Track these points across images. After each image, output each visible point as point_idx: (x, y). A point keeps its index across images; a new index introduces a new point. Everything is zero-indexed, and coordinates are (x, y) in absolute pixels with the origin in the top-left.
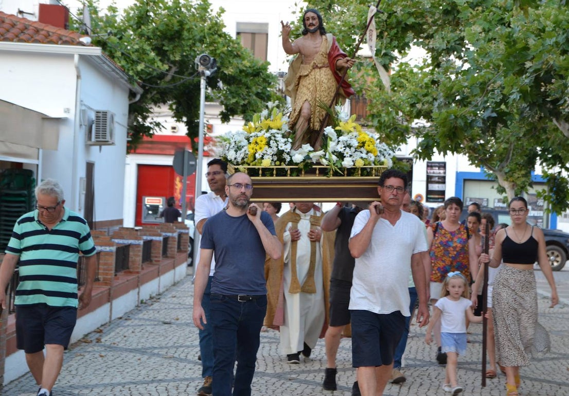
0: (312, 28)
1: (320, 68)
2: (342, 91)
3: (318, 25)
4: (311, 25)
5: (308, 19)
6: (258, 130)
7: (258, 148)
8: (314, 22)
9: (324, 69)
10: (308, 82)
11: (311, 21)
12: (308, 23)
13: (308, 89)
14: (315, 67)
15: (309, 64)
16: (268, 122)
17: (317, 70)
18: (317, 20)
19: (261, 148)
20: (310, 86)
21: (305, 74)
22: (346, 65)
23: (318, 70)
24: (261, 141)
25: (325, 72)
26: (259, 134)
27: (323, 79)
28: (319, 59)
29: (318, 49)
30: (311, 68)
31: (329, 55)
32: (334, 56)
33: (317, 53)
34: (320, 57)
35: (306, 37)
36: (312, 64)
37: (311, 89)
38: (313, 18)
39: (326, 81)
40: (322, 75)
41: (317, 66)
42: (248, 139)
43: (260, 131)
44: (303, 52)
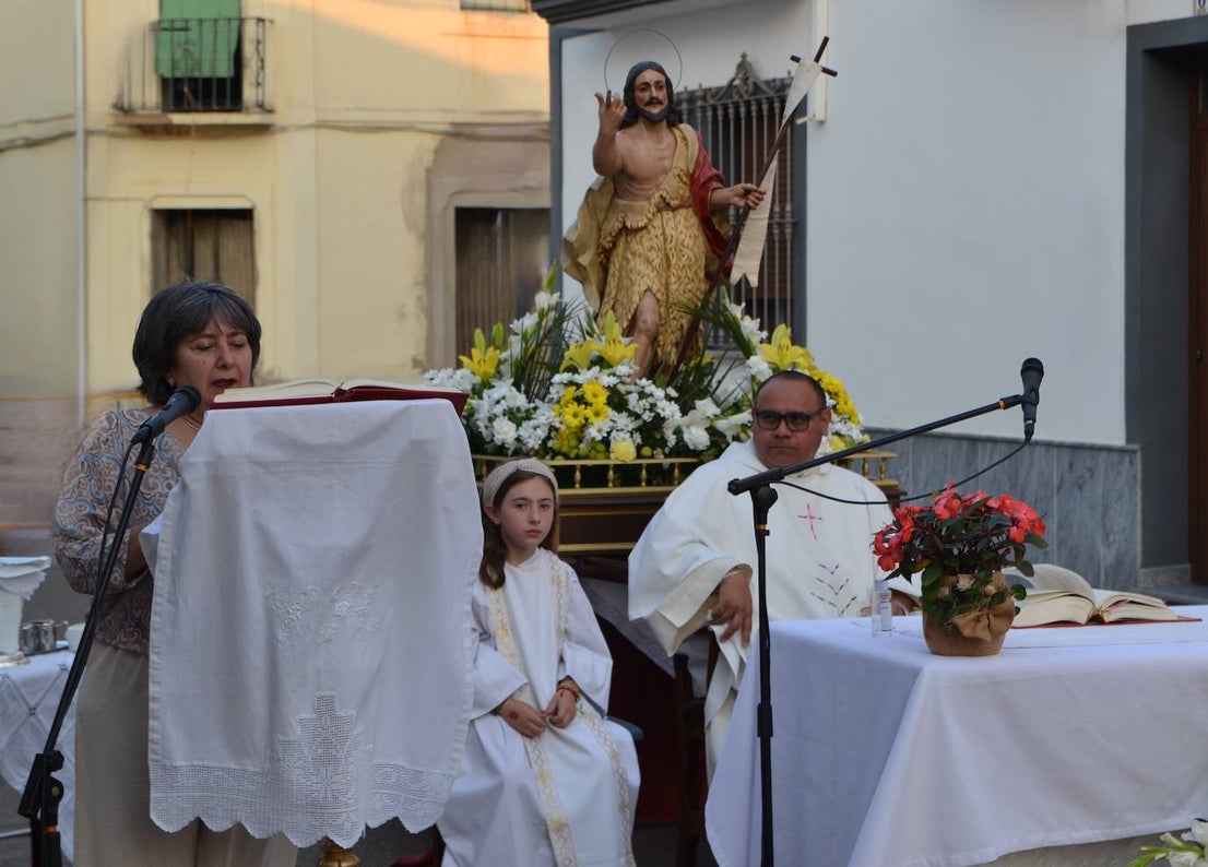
0: (653, 110)
1: (674, 209)
4: (653, 101)
5: (645, 87)
7: (589, 412)
8: (659, 95)
9: (683, 212)
10: (647, 244)
11: (651, 93)
13: (649, 262)
14: (665, 206)
15: (648, 199)
17: (668, 215)
19: (597, 414)
20: (652, 255)
21: (641, 224)
23: (671, 214)
24: (595, 396)
25: (686, 219)
27: (682, 236)
28: (672, 187)
29: (667, 163)
30: (653, 210)
31: (694, 178)
32: (702, 180)
33: (665, 171)
34: (675, 182)
36: (656, 199)
37: (656, 262)
38: (657, 86)
39: (691, 243)
40: (681, 227)
41: (668, 204)
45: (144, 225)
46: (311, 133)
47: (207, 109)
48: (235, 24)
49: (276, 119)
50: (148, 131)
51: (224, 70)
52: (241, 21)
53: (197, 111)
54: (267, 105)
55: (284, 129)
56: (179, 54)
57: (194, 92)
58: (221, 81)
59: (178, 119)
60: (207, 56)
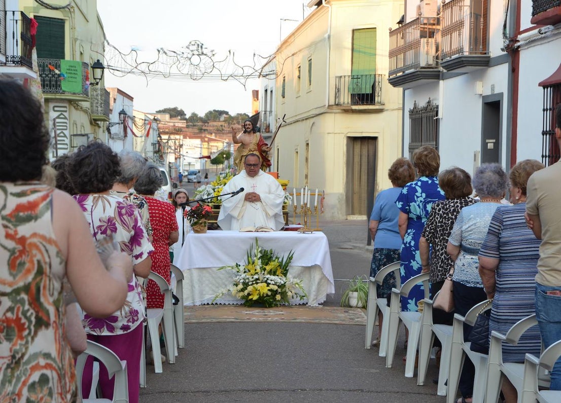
0: (249, 130)
1: (253, 151)
2: (265, 164)
3: (251, 128)
4: (248, 128)
5: (247, 125)
6: (220, 184)
8: (250, 127)
9: (255, 152)
11: (248, 126)
12: (246, 127)
15: (247, 149)
16: (225, 180)
18: (251, 126)
21: (245, 154)
22: (267, 150)
26: (220, 187)
29: (252, 141)
30: (248, 151)
31: (258, 144)
32: (261, 145)
33: (251, 143)
34: (253, 145)
35: (246, 134)
38: (249, 125)
41: (251, 150)
42: (214, 190)
43: (220, 185)
44: (244, 143)
45: (344, 142)
46: (397, 111)
47: (363, 104)
48: (373, 76)
49: (385, 107)
50: (347, 111)
51: (369, 91)
52: (375, 75)
53: (360, 105)
54: (382, 102)
55: (387, 110)
56: (355, 86)
57: (359, 98)
58: (367, 95)
59: (354, 107)
60: (364, 87)
